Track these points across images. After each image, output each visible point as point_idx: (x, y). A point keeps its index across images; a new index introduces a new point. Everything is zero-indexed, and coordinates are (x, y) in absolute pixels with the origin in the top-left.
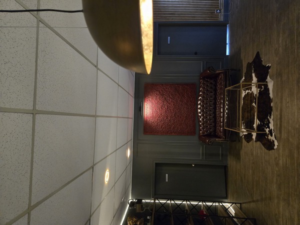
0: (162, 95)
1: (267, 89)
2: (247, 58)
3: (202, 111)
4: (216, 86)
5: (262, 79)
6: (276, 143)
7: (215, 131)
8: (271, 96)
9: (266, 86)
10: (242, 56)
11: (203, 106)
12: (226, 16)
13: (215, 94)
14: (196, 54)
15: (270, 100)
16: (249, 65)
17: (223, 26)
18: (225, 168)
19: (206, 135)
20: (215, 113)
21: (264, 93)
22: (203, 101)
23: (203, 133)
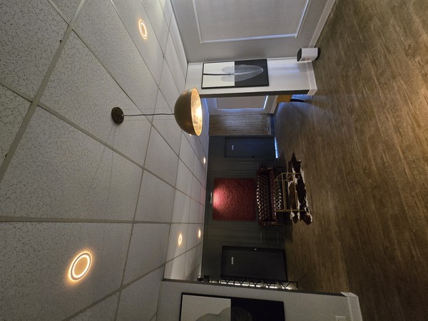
0: (228, 187)
1: (301, 178)
2: (288, 158)
3: (260, 200)
4: (269, 180)
5: (298, 170)
6: (311, 218)
7: (271, 216)
8: (304, 182)
9: (300, 175)
10: (285, 156)
11: (260, 196)
12: (273, 132)
13: (269, 186)
14: (253, 157)
15: (304, 185)
16: (290, 163)
17: (271, 138)
18: (284, 251)
19: (265, 221)
20: (270, 201)
21: (300, 181)
22: (260, 192)
23: (262, 218)
